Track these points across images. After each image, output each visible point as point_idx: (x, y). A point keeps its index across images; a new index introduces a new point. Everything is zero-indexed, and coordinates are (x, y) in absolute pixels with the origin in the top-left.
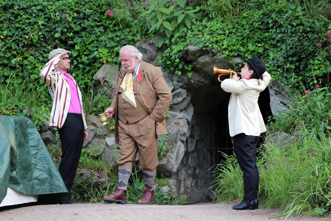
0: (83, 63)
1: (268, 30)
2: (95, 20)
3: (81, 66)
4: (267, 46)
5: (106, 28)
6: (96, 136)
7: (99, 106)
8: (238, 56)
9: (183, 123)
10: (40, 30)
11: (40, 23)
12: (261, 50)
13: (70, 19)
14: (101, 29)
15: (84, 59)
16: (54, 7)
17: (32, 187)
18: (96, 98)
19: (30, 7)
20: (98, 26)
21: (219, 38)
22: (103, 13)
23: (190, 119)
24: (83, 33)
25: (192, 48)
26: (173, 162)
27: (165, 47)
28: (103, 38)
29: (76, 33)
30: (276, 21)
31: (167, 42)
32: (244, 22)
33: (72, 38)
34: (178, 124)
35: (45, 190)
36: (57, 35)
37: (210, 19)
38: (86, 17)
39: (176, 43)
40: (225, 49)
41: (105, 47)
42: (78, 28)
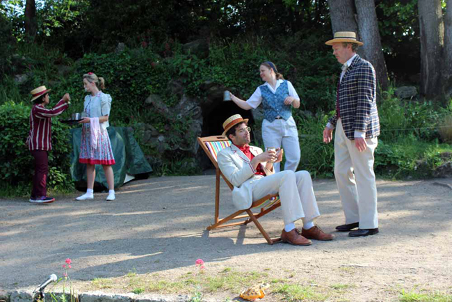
0: (137, 94)
1: (248, 70)
2: (142, 70)
3: (136, 96)
4: (249, 80)
5: (148, 73)
6: (152, 136)
7: (152, 119)
8: (235, 86)
9: (199, 126)
10: (111, 76)
11: (112, 72)
12: (246, 82)
13: (128, 69)
14: (146, 74)
15: (138, 92)
16: (118, 63)
17: (134, 169)
18: (148, 114)
19: (104, 63)
20: (143, 73)
21: (222, 76)
22: (146, 65)
23: (202, 123)
24: (136, 77)
25: (207, 82)
26: (195, 148)
27: (188, 83)
28: (148, 79)
29: (131, 77)
30: (254, 65)
31: (189, 80)
32: (234, 67)
33: (129, 81)
34: (196, 127)
35: (140, 171)
36: (121, 79)
37: (212, 66)
38: (136, 68)
39: (196, 80)
40: (227, 82)
41: (150, 84)
42: (133, 74)
